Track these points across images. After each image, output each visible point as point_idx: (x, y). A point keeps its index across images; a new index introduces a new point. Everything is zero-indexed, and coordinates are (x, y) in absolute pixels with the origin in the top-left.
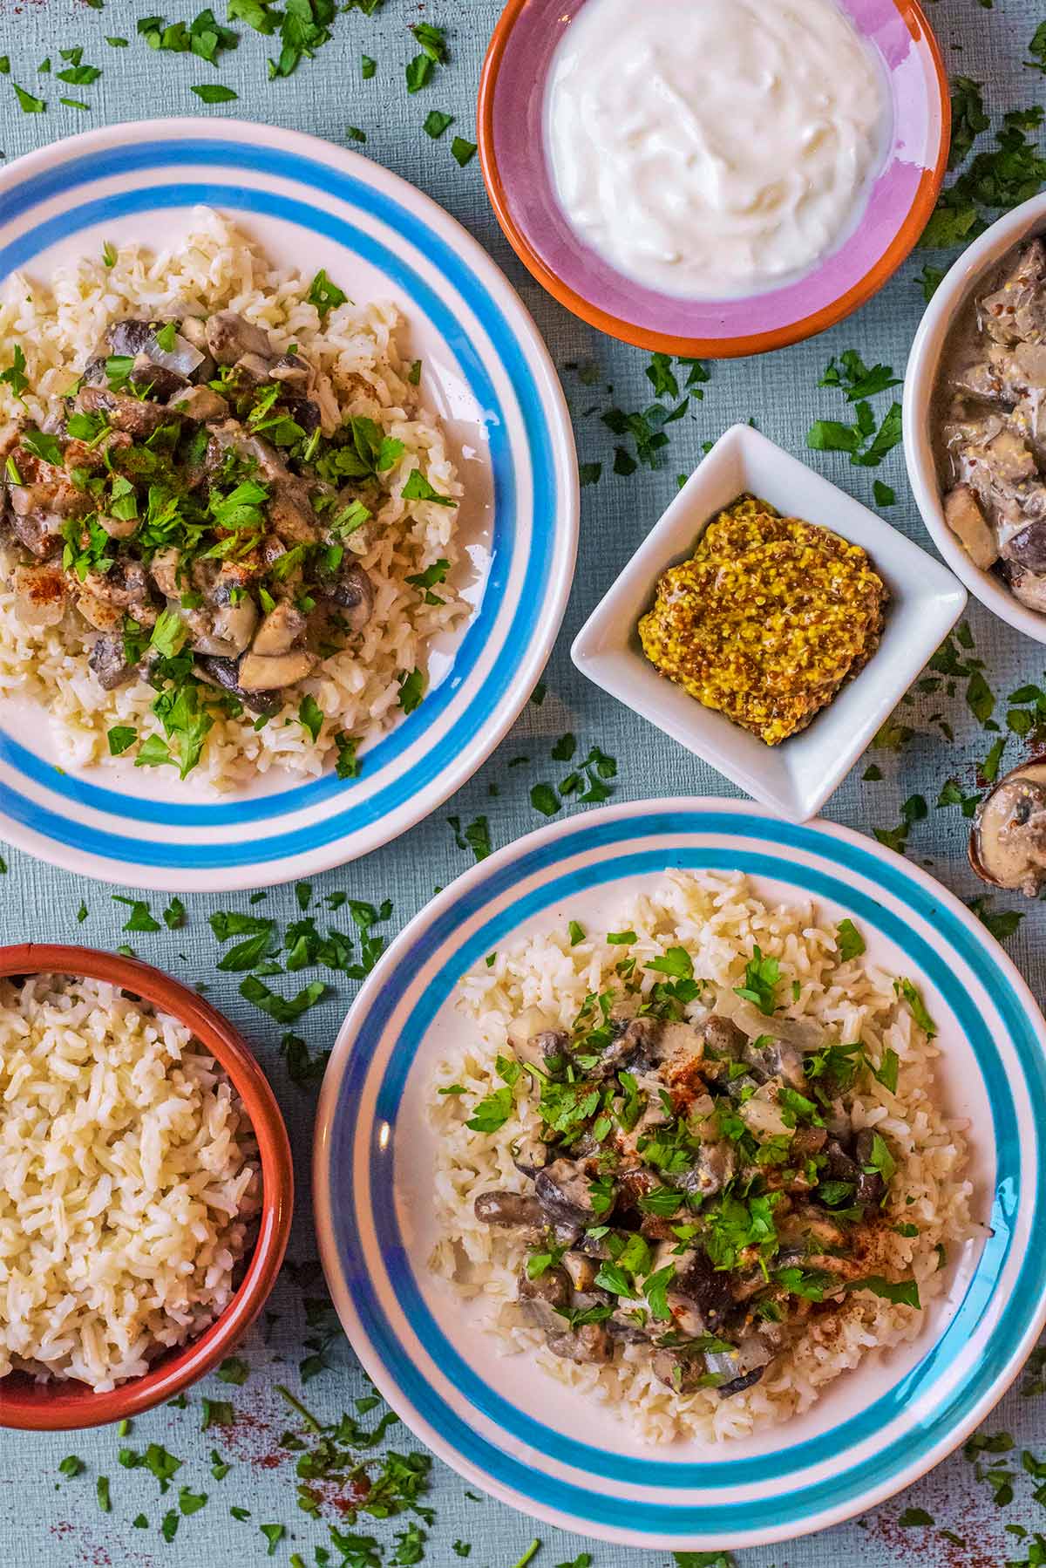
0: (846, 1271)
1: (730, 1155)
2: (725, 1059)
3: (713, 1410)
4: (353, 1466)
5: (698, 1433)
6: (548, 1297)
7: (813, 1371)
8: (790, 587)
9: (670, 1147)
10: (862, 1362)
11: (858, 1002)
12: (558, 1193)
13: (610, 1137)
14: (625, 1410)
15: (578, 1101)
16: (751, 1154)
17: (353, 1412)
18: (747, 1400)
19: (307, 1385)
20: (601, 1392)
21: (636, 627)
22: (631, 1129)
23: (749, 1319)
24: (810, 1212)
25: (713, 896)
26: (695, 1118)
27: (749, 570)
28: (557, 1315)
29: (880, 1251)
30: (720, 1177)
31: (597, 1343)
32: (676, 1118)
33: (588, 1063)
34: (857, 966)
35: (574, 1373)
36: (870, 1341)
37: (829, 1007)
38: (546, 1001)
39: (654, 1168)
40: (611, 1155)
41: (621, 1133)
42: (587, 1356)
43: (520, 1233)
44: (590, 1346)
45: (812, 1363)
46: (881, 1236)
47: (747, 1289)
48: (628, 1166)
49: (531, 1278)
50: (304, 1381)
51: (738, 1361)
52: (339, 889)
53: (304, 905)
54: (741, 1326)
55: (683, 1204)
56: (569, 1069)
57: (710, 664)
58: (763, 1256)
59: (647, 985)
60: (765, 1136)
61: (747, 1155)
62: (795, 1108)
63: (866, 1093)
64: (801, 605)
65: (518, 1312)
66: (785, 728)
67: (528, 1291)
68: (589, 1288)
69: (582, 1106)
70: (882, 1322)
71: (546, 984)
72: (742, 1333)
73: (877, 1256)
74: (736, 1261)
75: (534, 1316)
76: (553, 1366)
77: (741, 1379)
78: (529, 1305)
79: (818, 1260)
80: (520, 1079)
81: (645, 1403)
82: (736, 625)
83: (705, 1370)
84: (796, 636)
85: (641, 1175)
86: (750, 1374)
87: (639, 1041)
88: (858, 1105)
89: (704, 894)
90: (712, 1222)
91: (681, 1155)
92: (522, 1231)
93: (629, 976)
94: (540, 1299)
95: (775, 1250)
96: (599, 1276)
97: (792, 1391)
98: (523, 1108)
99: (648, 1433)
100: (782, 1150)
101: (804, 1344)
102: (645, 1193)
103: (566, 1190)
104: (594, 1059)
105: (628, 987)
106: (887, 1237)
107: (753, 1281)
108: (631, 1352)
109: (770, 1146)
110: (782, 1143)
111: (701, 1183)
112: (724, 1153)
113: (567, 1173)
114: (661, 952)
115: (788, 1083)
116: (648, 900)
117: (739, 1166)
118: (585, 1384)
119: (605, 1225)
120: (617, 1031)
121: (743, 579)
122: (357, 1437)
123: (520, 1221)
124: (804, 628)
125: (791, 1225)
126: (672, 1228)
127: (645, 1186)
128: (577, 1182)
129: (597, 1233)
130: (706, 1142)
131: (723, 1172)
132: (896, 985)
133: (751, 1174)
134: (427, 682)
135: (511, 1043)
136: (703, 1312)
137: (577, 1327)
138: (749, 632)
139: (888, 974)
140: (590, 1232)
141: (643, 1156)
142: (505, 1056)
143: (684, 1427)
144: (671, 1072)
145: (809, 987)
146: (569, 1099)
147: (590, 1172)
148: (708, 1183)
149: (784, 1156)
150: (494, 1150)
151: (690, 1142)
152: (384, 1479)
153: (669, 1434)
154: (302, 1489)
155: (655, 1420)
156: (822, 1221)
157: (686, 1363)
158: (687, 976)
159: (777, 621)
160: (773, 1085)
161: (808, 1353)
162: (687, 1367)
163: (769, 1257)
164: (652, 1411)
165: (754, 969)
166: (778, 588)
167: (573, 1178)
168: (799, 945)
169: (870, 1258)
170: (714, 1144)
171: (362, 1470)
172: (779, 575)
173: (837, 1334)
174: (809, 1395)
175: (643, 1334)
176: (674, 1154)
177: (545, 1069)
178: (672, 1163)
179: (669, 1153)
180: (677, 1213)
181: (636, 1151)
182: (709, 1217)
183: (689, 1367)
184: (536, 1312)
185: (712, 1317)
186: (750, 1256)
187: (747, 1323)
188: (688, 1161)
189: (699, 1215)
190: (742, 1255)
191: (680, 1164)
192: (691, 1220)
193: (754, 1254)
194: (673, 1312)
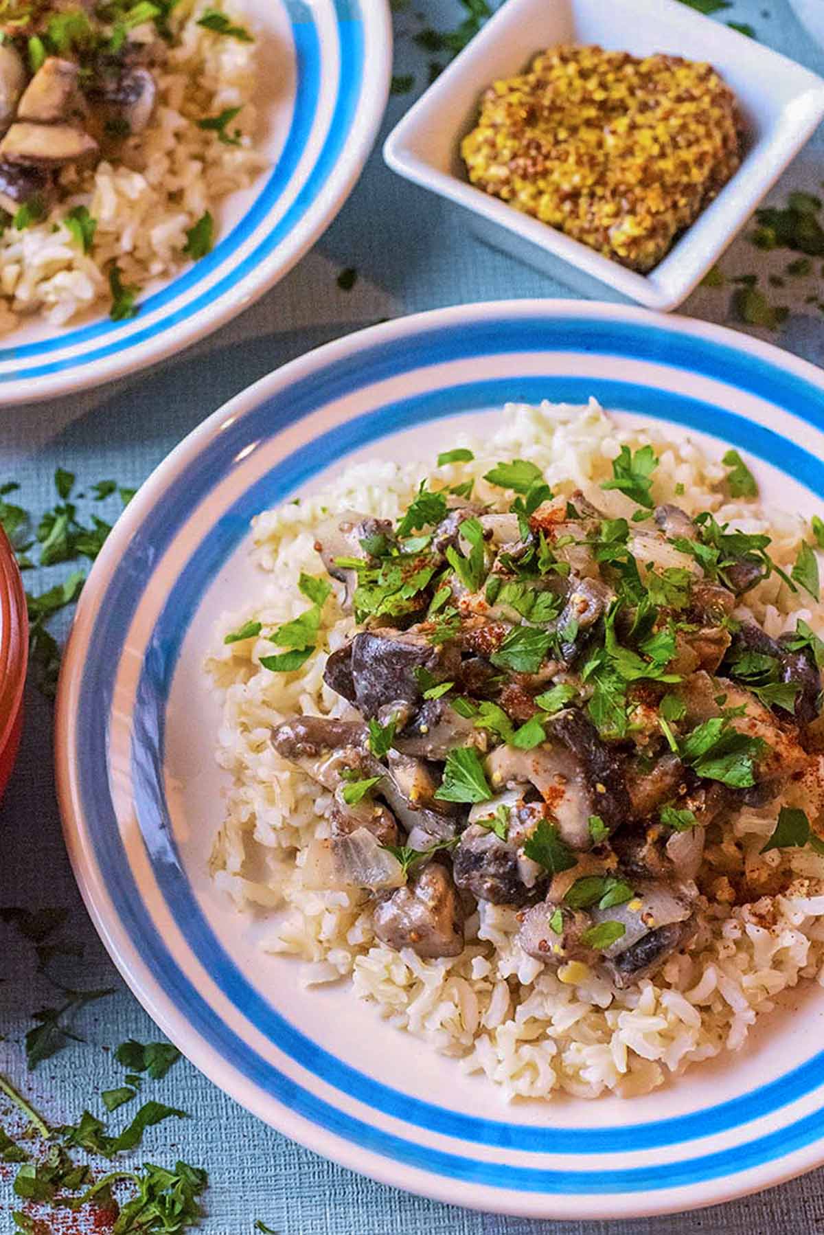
0: (781, 748)
4: (92, 1182)
6: (372, 831)
8: (632, 91)
9: (531, 587)
13: (450, 602)
15: (406, 579)
17: (98, 1108)
18: (657, 999)
19: (36, 1073)
20: (448, 1008)
21: (458, 149)
22: (479, 585)
23: (652, 836)
24: (725, 682)
26: (561, 542)
27: (584, 74)
28: (384, 854)
29: (822, 774)
30: (600, 598)
31: (441, 901)
32: (536, 538)
33: (416, 545)
40: (453, 612)
41: (464, 597)
43: (333, 759)
44: (431, 904)
46: (822, 759)
47: (647, 786)
48: (475, 628)
49: (348, 801)
50: (32, 1068)
52: (109, 478)
53: (64, 493)
54: (641, 842)
56: (394, 551)
57: (547, 157)
58: (666, 718)
60: (656, 571)
64: (644, 107)
65: (331, 858)
66: (639, 224)
67: (347, 826)
68: (426, 803)
69: (412, 582)
72: (644, 851)
74: (628, 723)
75: (352, 863)
78: (345, 844)
79: (742, 723)
80: (330, 598)
82: (574, 130)
84: (644, 137)
88: (771, 613)
90: (593, 674)
91: (546, 597)
94: (361, 833)
95: (680, 711)
97: (719, 1007)
100: (678, 589)
102: (500, 642)
104: (424, 540)
109: (663, 583)
110: (678, 580)
111: (574, 610)
113: (395, 633)
115: (679, 536)
117: (623, 597)
118: (426, 996)
119: (445, 680)
121: (578, 83)
122: (104, 1144)
124: (651, 127)
126: (538, 698)
127: (499, 636)
128: (408, 636)
129: (436, 693)
131: (604, 595)
134: (218, 232)
135: (318, 549)
137: (412, 876)
138: (589, 135)
140: (428, 694)
141: (495, 611)
142: (310, 572)
146: (394, 579)
148: (585, 607)
149: (682, 603)
151: (557, 566)
152: (139, 1200)
154: (21, 1218)
156: (742, 694)
157: (568, 912)
158: (538, 483)
159: (621, 124)
161: (737, 933)
162: (569, 915)
165: (622, 463)
166: (619, 92)
167: (403, 635)
171: (106, 1188)
172: (618, 80)
173: (775, 917)
176: (536, 597)
177: (362, 555)
178: (534, 610)
179: (531, 595)
180: (545, 666)
181: (487, 605)
182: (590, 666)
183: (572, 917)
184: (355, 858)
185: (601, 795)
186: (648, 717)
187: (649, 840)
188: (555, 605)
189: (575, 667)
190: (636, 714)
191: (544, 611)
192: (564, 677)
193: (653, 715)
194: (546, 797)
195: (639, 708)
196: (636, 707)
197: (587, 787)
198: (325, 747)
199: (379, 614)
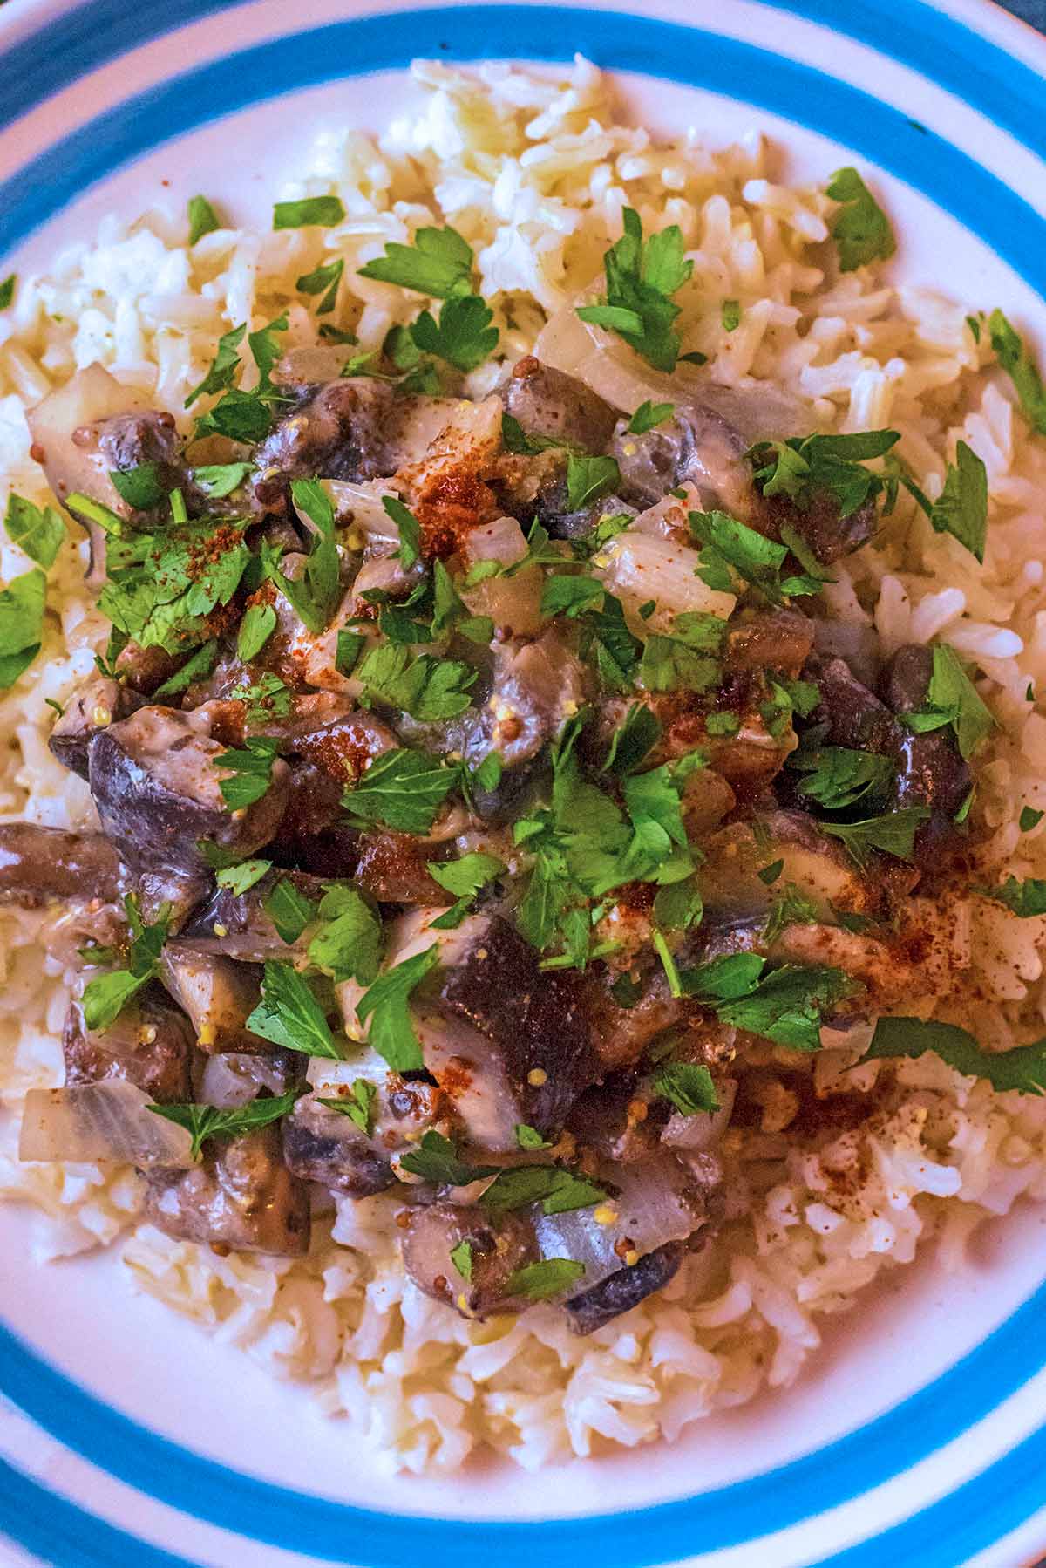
0: (876, 970)
1: (570, 670)
2: (558, 452)
3: (563, 1378)
5: (526, 1435)
6: (135, 1074)
7: (805, 1271)
9: (419, 652)
10: (925, 1248)
11: (879, 354)
12: (137, 775)
13: (275, 645)
14: (349, 1386)
15: (196, 571)
16: (626, 667)
18: (644, 1342)
20: (283, 1337)
22: (324, 621)
23: (637, 1111)
24: (781, 821)
25: (524, 117)
26: (480, 569)
28: (162, 1122)
29: (960, 944)
30: (544, 710)
31: (262, 1193)
32: (430, 567)
33: (219, 481)
34: (878, 285)
35: (218, 1288)
36: (943, 1181)
37: (815, 363)
38: (126, 360)
39: (385, 715)
40: (276, 684)
41: (300, 640)
42: (239, 1228)
43: (67, 919)
44: (245, 1201)
45: (802, 1249)
46: (962, 910)
47: (629, 1029)
48: (316, 714)
49: (92, 1026)
51: (611, 1226)
54: (617, 1129)
55: (454, 798)
56: (176, 497)
58: (663, 927)
59: (372, 326)
60: (659, 620)
61: (614, 671)
62: (733, 555)
63: (911, 566)
65: (66, 1118)
67: (88, 1064)
68: (234, 1040)
69: (207, 581)
70: (972, 1139)
71: (125, 322)
72: (620, 1147)
73: (952, 958)
74: (595, 942)
75: (106, 1126)
76: (161, 1269)
77: (621, 1276)
78: (90, 1097)
79: (805, 936)
80: (65, 550)
81: (395, 1365)
83: (533, 1253)
85: (347, 729)
86: (644, 1263)
87: (344, 423)
88: (891, 587)
89: (501, 113)
90: (532, 842)
91: (449, 673)
92: (72, 914)
93: (328, 307)
94: (117, 1079)
95: (693, 914)
96: (259, 1012)
97: (756, 1325)
98: (74, 617)
99: (406, 1441)
100: (702, 654)
101: (781, 1201)
102: (360, 771)
103: (160, 768)
104: (234, 473)
105: (325, 331)
106: (976, 916)
107: (644, 1006)
108: (351, 1220)
109: (673, 642)
110: (700, 635)
111: (496, 732)
112: (557, 662)
113: (166, 732)
114: (401, 236)
115: (713, 500)
116: (374, 141)
117: (594, 691)
118: (245, 1316)
119: (259, 856)
120: (290, 403)
123: (68, 888)
125: (732, 849)
126: (433, 869)
127: (359, 756)
128: (190, 752)
129: (239, 878)
130: (508, 633)
131: (553, 699)
132: (972, 323)
133: (621, 715)
135: (38, 455)
136: (515, 1073)
137: (211, 1151)
139: (950, 303)
140: (225, 877)
141: (354, 686)
142: (27, 496)
143: (496, 1427)
144: (420, 480)
145: (762, 311)
146: (175, 567)
147: (224, 731)
148: (516, 729)
149: (708, 674)
150: (15, 745)
151: (467, 628)
153: (456, 1445)
155: (422, 1406)
156: (812, 847)
157: (482, 1236)
158: (464, 289)
160: (675, 502)
161: (792, 1220)
162: (484, 1246)
163: (679, 932)
164: (412, 1384)
165: (625, 261)
167: (179, 745)
168: (735, 222)
169: (935, 961)
170: (530, 639)
173: (863, 1175)
174: (799, 1337)
175: (371, 1155)
176: (430, 672)
177: (115, 502)
178: (427, 697)
179: (419, 668)
180: (442, 822)
181: (337, 674)
182: (524, 829)
183: (490, 1245)
184: (110, 1116)
185: (537, 1090)
186: (631, 926)
187: (632, 1122)
188: (467, 685)
189: (498, 824)
190: (609, 923)
191: (446, 697)
192: (478, 840)
193: (641, 922)
194: (440, 1081)
195: (616, 909)
196: (609, 908)
197: (511, 1084)
198: (53, 895)
199: (144, 645)
